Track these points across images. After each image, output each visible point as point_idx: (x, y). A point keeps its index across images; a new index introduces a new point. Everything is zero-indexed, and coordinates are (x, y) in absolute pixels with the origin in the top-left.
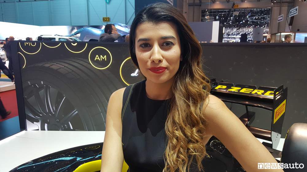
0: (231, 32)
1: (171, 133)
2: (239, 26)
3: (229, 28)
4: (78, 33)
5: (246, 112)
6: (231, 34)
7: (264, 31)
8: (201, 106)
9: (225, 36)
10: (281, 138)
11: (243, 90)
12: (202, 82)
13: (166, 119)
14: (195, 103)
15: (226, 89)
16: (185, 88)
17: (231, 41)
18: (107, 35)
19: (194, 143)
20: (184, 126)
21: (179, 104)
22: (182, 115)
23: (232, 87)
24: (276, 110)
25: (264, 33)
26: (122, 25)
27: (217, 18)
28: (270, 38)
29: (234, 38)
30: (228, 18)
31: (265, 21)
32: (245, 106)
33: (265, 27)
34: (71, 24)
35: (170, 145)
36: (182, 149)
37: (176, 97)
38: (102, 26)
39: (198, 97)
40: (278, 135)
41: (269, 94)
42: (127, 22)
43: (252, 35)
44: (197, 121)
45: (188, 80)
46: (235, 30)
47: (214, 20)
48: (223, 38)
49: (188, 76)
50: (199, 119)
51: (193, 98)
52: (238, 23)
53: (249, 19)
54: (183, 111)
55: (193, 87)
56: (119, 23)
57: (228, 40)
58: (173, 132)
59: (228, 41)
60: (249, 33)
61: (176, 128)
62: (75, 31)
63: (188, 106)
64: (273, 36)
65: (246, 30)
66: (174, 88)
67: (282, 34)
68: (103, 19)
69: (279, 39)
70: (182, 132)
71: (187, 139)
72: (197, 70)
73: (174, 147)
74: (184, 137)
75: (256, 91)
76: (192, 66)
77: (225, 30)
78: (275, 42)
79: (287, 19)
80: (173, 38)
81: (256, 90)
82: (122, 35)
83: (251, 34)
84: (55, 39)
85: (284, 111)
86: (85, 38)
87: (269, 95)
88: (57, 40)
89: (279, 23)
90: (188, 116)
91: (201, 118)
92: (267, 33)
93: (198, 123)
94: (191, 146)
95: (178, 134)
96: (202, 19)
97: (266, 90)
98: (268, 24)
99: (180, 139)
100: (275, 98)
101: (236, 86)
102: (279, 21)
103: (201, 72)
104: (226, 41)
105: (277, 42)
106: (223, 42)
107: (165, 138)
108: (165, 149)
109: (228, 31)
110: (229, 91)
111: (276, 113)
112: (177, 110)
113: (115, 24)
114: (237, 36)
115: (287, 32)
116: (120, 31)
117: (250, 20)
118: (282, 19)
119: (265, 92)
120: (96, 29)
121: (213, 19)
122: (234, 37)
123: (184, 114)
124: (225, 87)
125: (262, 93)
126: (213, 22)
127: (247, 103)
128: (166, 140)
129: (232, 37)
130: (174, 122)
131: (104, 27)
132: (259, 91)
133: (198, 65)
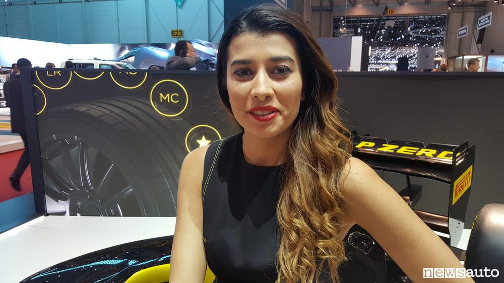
0: (382, 54)
1: (287, 223)
2: (395, 45)
3: (379, 48)
4: (131, 56)
5: (407, 185)
6: (381, 57)
7: (437, 52)
8: (338, 175)
9: (372, 60)
10: (464, 228)
11: (403, 150)
12: (337, 136)
13: (278, 199)
14: (327, 171)
15: (375, 147)
16: (310, 146)
17: (383, 70)
18: (178, 59)
19: (326, 238)
20: (308, 210)
21: (300, 174)
22: (304, 191)
23: (384, 145)
24: (456, 183)
25: (437, 56)
26: (204, 42)
27: (359, 31)
28: (446, 64)
29: (387, 64)
30: (376, 32)
31: (437, 36)
32: (405, 176)
33: (437, 46)
34: (119, 42)
35: (284, 242)
36: (307, 249)
37: (295, 161)
38: (170, 44)
39: (332, 162)
40: (459, 224)
41: (445, 156)
42: (212, 37)
43: (416, 59)
44: (330, 201)
45: (315, 132)
46: (388, 51)
47: (353, 34)
48: (369, 64)
49: (315, 126)
50: (333, 198)
51: (323, 164)
52: (394, 39)
53: (411, 33)
54: (307, 186)
55: (323, 143)
56: (198, 40)
57: (378, 67)
58: (291, 221)
59: (376, 69)
60: (412, 56)
61: (295, 214)
62: (127, 52)
63: (316, 177)
64: (451, 60)
65: (406, 51)
66: (291, 146)
67: (466, 57)
68: (172, 33)
69: (460, 66)
70: (305, 221)
71: (314, 233)
72: (329, 115)
73: (293, 247)
74: (310, 229)
75: (423, 151)
76: (320, 108)
77: (371, 51)
78: (454, 70)
79: (473, 32)
80: (290, 59)
81: (423, 149)
82: (203, 59)
83: (415, 57)
84: (93, 65)
85: (469, 184)
86: (142, 63)
87: (444, 158)
88: (96, 67)
89: (461, 39)
90: (314, 193)
91: (336, 196)
92: (442, 56)
93: (332, 206)
94: (321, 244)
95: (300, 224)
96: (334, 33)
97: (440, 149)
98: (442, 41)
99: (303, 233)
100: (454, 162)
101: (391, 143)
102: (460, 37)
103: (336, 120)
104: (374, 69)
105: (458, 71)
106: (369, 70)
107: (277, 231)
108: (276, 249)
109: (377, 52)
110: (379, 152)
111: (457, 187)
112: (297, 184)
113: (192, 41)
114: (391, 60)
115: (473, 53)
116: (200, 52)
117: (413, 34)
118: (466, 33)
119: (438, 153)
120: (161, 49)
121: (352, 32)
122: (387, 62)
123: (309, 191)
124: (372, 144)
125: (433, 155)
126: (353, 38)
127: (408, 170)
128: (279, 234)
129: (384, 62)
130: (292, 205)
131: (173, 46)
132: (429, 152)
133: (331, 107)
